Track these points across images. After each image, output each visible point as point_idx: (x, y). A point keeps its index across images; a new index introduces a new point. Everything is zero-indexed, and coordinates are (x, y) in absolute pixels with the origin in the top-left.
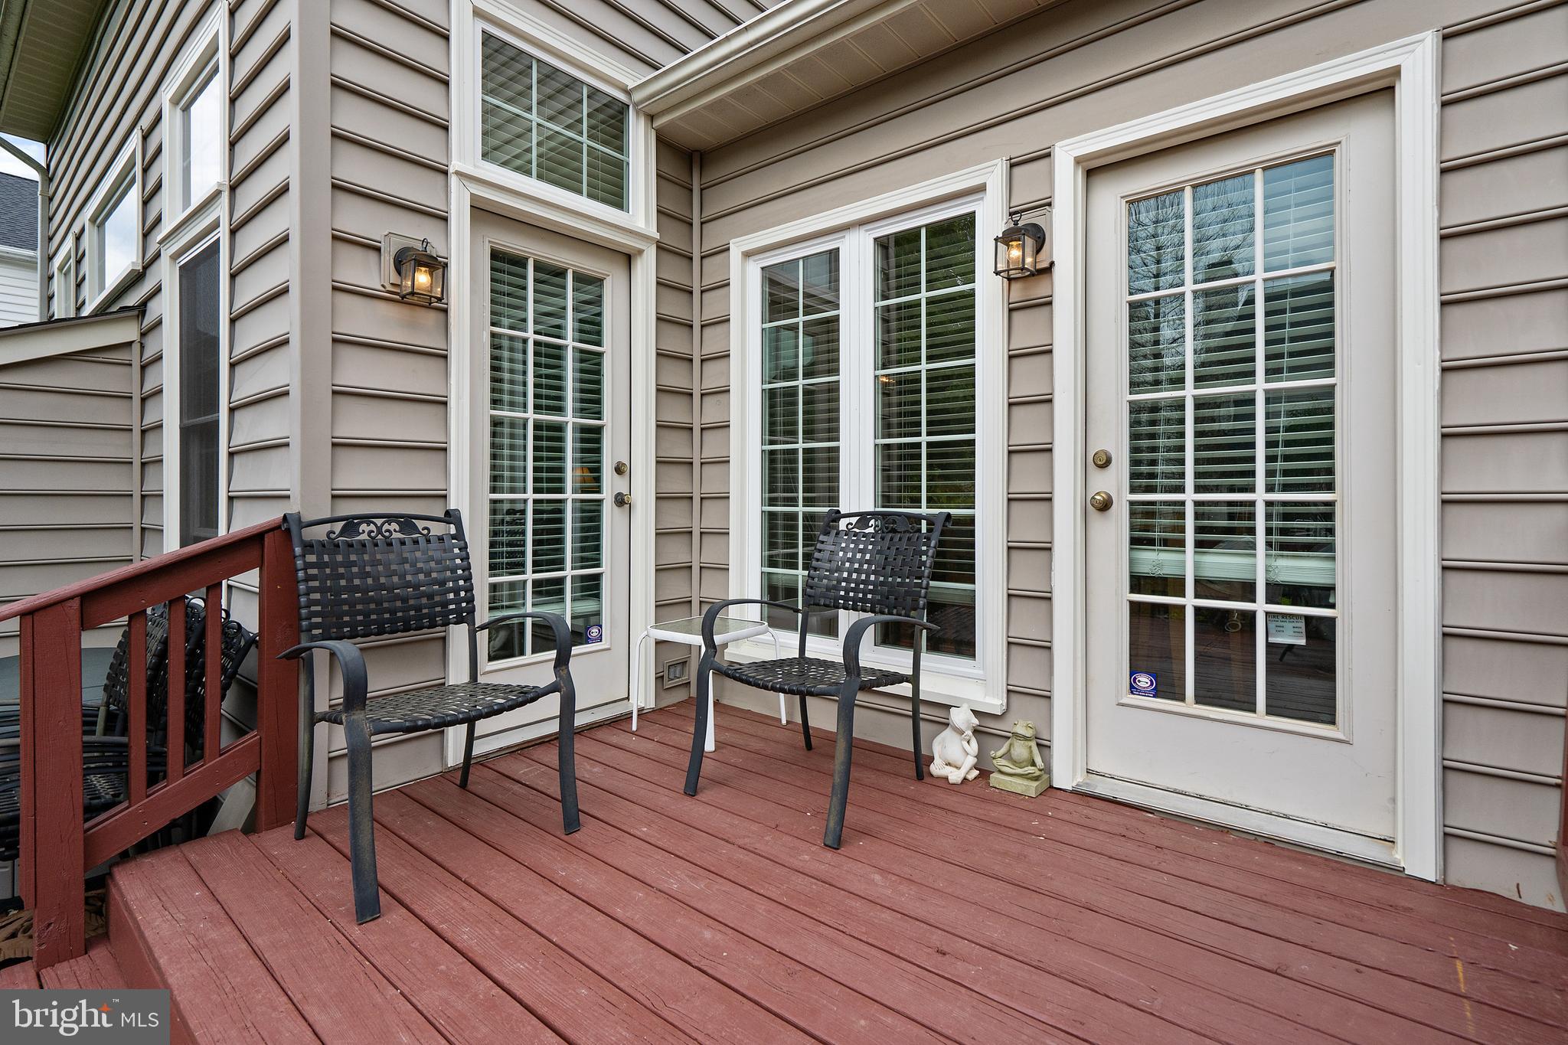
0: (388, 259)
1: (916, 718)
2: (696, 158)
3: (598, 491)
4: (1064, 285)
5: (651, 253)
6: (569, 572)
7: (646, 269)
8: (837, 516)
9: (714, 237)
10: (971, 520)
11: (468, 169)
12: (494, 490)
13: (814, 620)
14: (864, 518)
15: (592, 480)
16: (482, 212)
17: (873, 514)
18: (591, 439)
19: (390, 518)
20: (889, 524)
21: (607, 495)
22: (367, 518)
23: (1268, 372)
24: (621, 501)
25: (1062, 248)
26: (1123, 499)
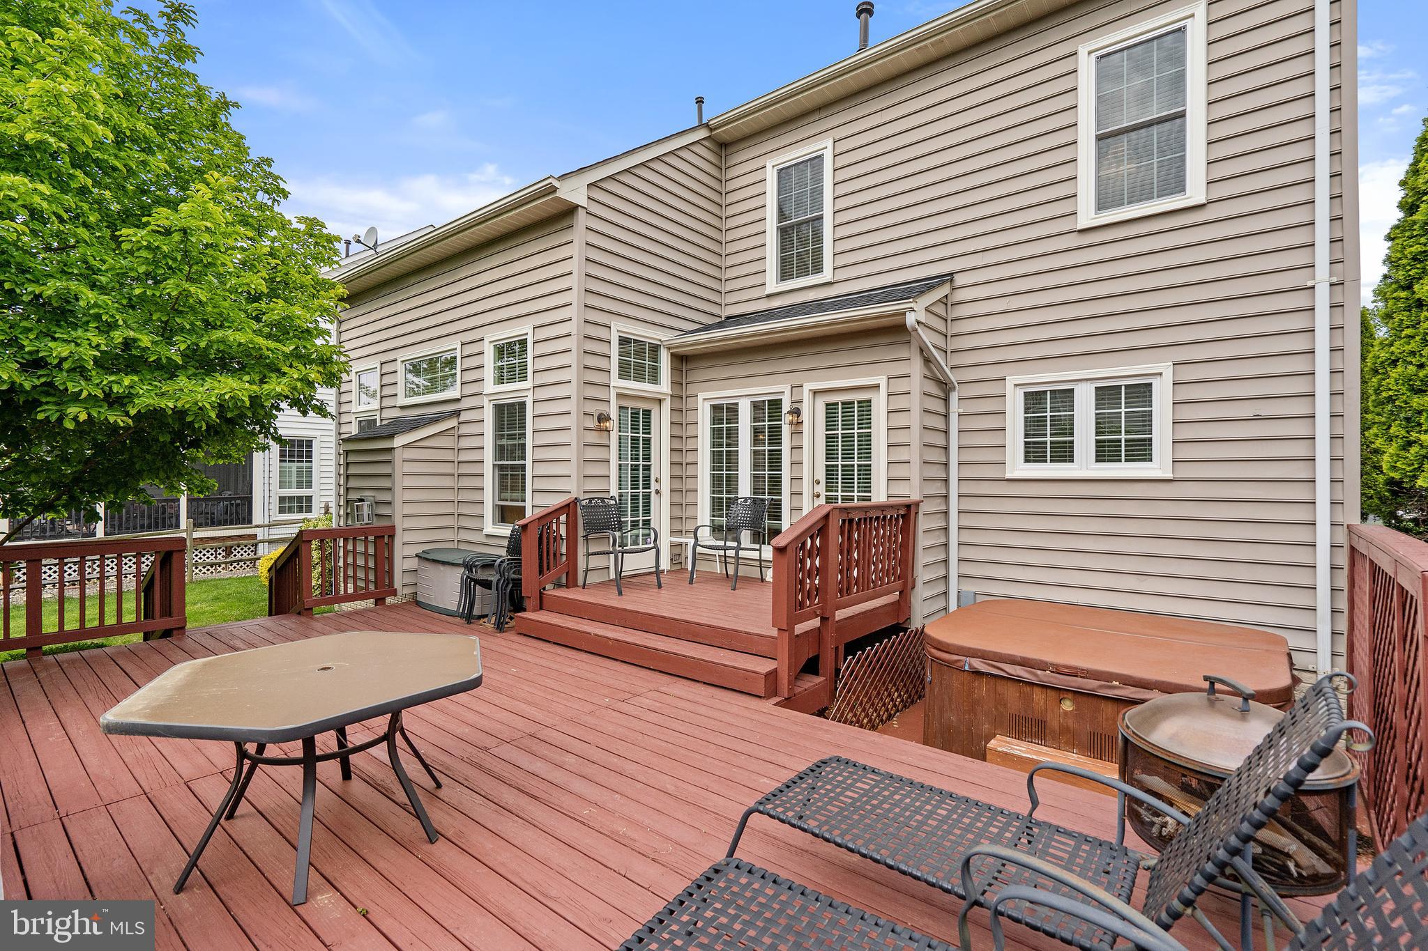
0: (596, 418)
1: (761, 567)
2: (684, 358)
3: (649, 488)
4: (806, 428)
5: (669, 399)
6: (641, 518)
7: (667, 406)
8: (737, 499)
9: (691, 390)
10: (780, 500)
11: (616, 385)
12: (620, 489)
13: (730, 537)
14: (746, 499)
15: (647, 485)
16: (620, 396)
17: (749, 498)
18: (647, 468)
19: (599, 498)
20: (754, 501)
21: (653, 490)
22: (593, 499)
23: (858, 458)
24: (657, 492)
25: (806, 416)
26: (823, 494)
